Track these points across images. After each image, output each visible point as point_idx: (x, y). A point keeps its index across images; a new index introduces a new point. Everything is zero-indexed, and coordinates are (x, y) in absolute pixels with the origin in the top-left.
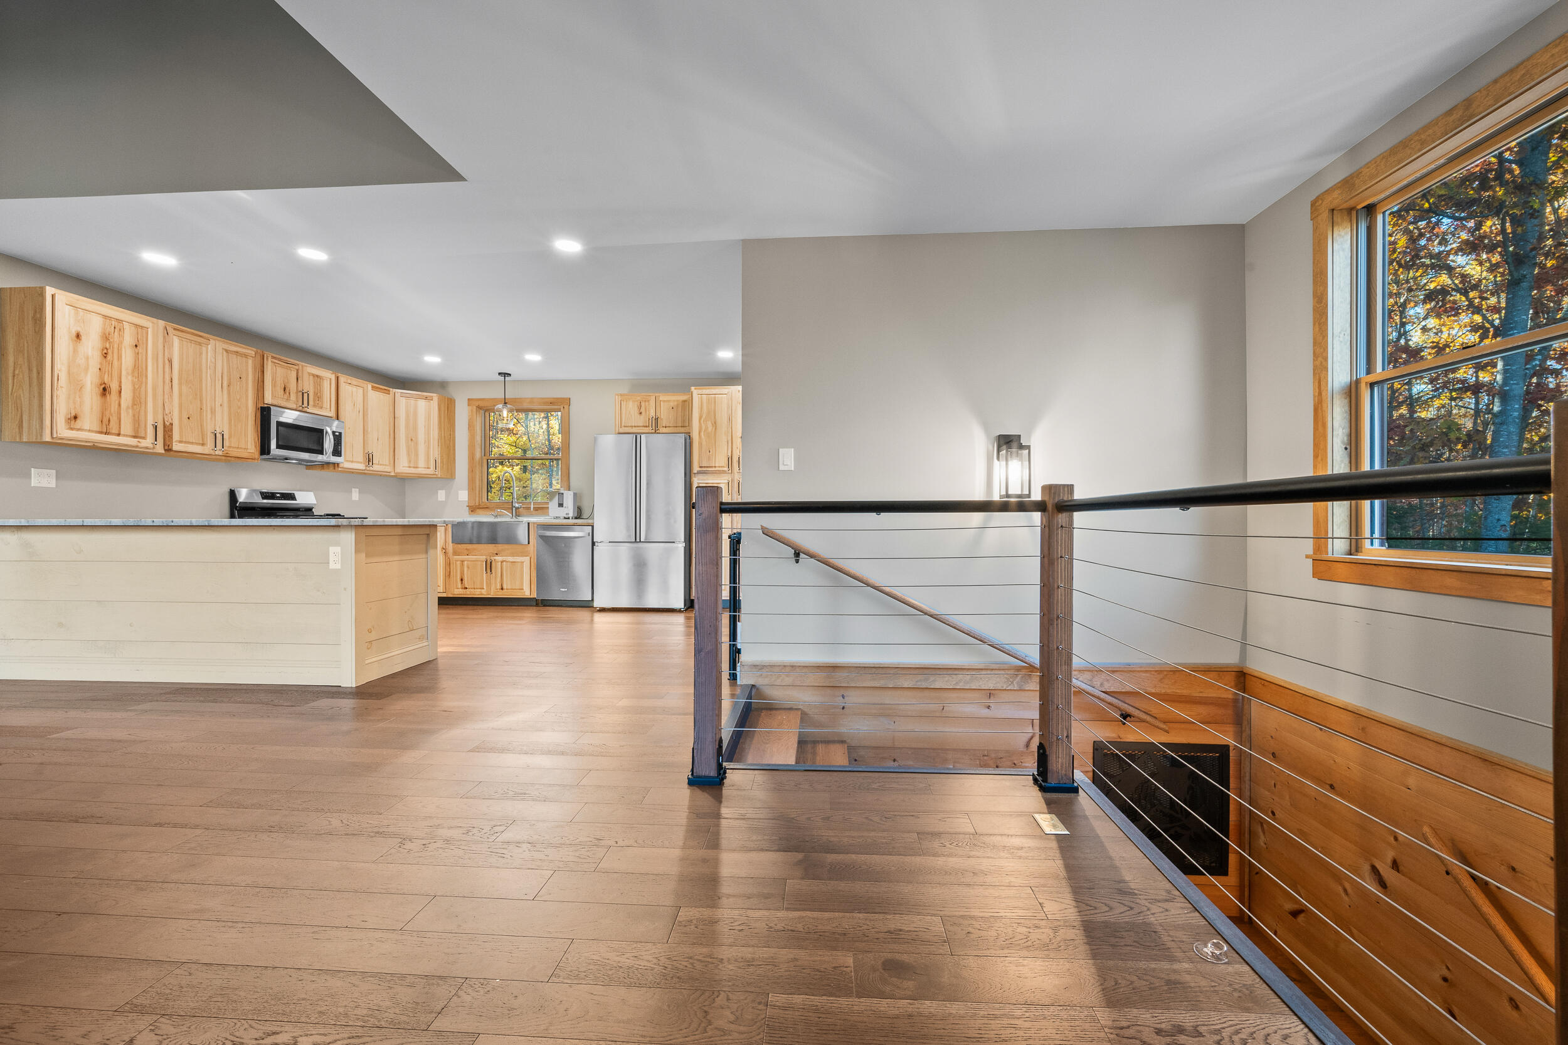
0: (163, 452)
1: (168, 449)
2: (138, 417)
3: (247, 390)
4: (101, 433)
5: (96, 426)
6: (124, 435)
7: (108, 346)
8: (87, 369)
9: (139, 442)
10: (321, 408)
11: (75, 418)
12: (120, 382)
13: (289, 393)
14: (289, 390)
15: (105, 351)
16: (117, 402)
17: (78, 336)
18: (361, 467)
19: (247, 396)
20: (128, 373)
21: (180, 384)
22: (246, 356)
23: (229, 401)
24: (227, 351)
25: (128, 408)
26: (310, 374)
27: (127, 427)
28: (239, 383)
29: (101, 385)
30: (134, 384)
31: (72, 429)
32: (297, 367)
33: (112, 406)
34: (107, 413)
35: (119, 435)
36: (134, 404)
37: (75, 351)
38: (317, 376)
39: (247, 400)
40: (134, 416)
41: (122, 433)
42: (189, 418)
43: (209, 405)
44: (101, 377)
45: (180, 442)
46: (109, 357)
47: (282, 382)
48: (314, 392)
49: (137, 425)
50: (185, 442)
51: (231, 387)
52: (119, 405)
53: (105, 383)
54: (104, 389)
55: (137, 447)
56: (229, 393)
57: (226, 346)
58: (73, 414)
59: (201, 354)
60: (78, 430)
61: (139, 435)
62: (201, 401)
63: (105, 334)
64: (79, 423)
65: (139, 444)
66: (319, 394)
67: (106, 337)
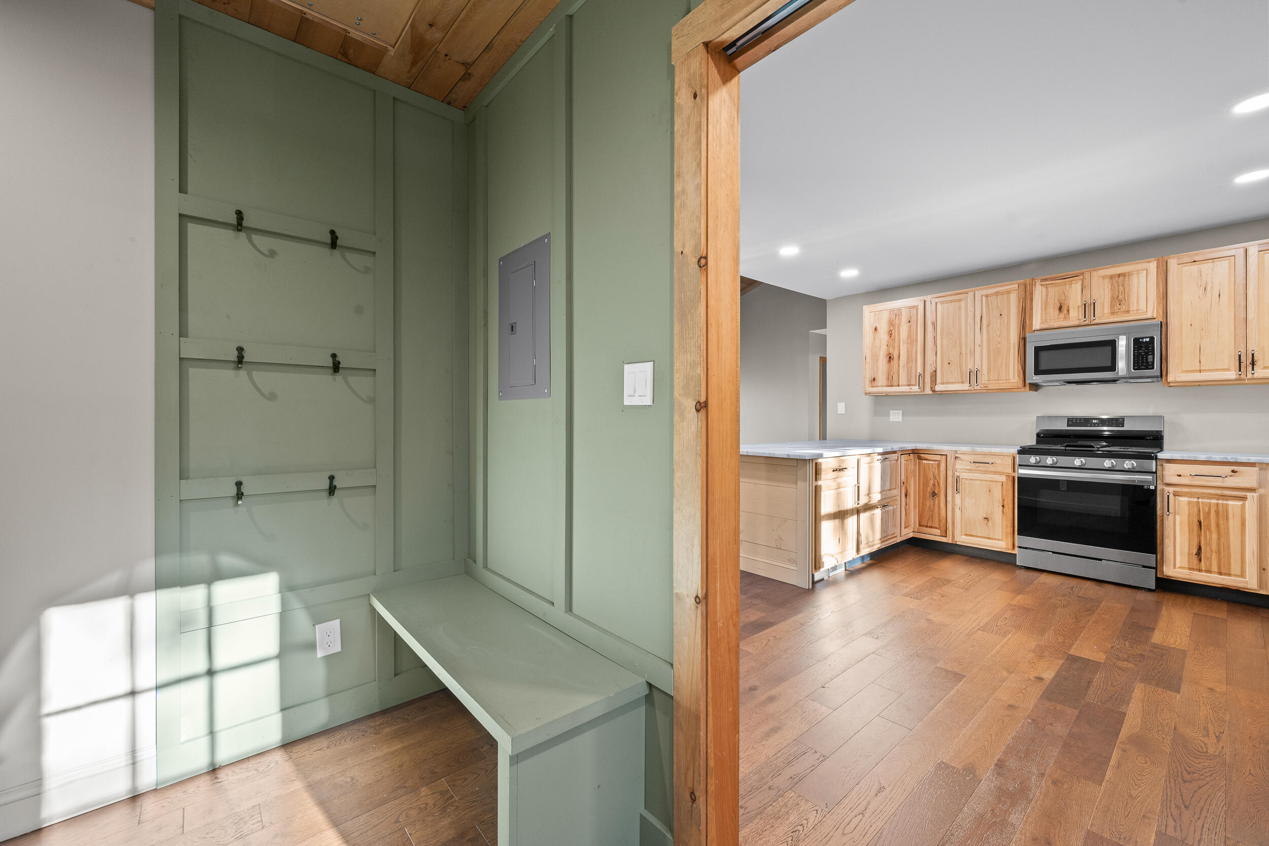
0: (931, 393)
1: (934, 391)
2: (911, 371)
3: (1009, 323)
4: (888, 386)
5: (885, 383)
6: (902, 385)
7: (892, 329)
8: (881, 347)
9: (910, 388)
10: (1128, 312)
11: (874, 379)
12: (900, 350)
13: (1068, 311)
14: (1068, 307)
15: (891, 333)
16: (897, 365)
17: (876, 329)
18: (1232, 375)
19: (1008, 329)
20: (904, 343)
21: (942, 339)
22: (1008, 292)
23: (988, 339)
24: (987, 296)
25: (904, 366)
26: (1104, 277)
27: (903, 380)
28: (999, 321)
29: (888, 355)
30: (908, 349)
31: (873, 387)
32: (1081, 277)
33: (894, 368)
34: (892, 373)
35: (899, 386)
36: (908, 363)
37: (874, 338)
38: (1119, 275)
39: (1009, 334)
40: (908, 371)
41: (900, 384)
42: (949, 363)
43: (968, 349)
44: (888, 350)
45: (943, 383)
46: (892, 337)
47: (1057, 302)
48: (1112, 297)
49: (910, 377)
50: (947, 383)
51: (991, 327)
52: (899, 366)
53: (890, 354)
54: (890, 358)
55: (910, 392)
56: (988, 333)
57: (985, 292)
58: (873, 378)
59: (960, 308)
60: (876, 387)
61: (912, 384)
62: (961, 347)
63: (890, 321)
64: (875, 384)
65: (911, 390)
66: (1120, 297)
67: (891, 323)
